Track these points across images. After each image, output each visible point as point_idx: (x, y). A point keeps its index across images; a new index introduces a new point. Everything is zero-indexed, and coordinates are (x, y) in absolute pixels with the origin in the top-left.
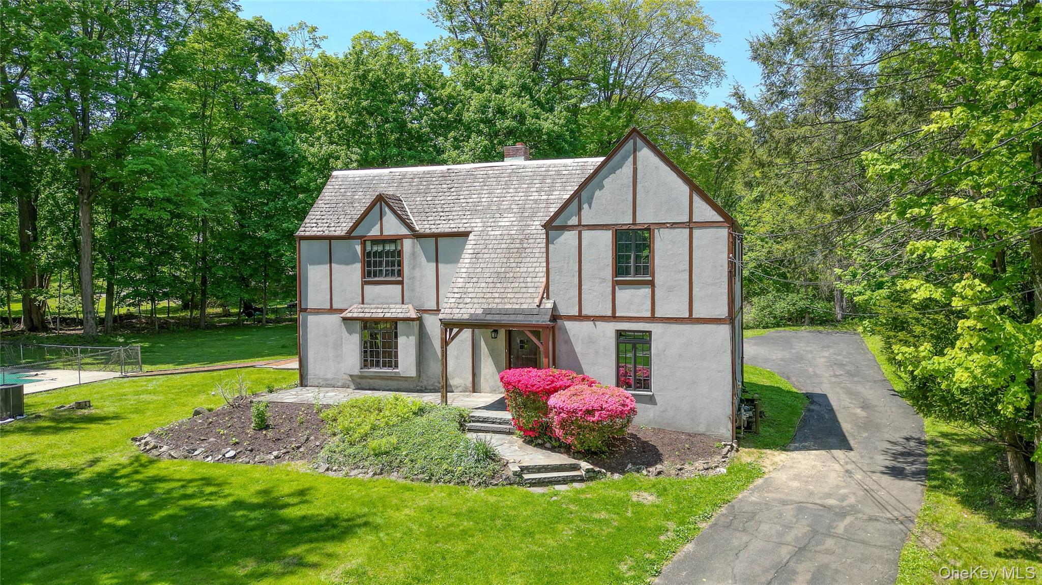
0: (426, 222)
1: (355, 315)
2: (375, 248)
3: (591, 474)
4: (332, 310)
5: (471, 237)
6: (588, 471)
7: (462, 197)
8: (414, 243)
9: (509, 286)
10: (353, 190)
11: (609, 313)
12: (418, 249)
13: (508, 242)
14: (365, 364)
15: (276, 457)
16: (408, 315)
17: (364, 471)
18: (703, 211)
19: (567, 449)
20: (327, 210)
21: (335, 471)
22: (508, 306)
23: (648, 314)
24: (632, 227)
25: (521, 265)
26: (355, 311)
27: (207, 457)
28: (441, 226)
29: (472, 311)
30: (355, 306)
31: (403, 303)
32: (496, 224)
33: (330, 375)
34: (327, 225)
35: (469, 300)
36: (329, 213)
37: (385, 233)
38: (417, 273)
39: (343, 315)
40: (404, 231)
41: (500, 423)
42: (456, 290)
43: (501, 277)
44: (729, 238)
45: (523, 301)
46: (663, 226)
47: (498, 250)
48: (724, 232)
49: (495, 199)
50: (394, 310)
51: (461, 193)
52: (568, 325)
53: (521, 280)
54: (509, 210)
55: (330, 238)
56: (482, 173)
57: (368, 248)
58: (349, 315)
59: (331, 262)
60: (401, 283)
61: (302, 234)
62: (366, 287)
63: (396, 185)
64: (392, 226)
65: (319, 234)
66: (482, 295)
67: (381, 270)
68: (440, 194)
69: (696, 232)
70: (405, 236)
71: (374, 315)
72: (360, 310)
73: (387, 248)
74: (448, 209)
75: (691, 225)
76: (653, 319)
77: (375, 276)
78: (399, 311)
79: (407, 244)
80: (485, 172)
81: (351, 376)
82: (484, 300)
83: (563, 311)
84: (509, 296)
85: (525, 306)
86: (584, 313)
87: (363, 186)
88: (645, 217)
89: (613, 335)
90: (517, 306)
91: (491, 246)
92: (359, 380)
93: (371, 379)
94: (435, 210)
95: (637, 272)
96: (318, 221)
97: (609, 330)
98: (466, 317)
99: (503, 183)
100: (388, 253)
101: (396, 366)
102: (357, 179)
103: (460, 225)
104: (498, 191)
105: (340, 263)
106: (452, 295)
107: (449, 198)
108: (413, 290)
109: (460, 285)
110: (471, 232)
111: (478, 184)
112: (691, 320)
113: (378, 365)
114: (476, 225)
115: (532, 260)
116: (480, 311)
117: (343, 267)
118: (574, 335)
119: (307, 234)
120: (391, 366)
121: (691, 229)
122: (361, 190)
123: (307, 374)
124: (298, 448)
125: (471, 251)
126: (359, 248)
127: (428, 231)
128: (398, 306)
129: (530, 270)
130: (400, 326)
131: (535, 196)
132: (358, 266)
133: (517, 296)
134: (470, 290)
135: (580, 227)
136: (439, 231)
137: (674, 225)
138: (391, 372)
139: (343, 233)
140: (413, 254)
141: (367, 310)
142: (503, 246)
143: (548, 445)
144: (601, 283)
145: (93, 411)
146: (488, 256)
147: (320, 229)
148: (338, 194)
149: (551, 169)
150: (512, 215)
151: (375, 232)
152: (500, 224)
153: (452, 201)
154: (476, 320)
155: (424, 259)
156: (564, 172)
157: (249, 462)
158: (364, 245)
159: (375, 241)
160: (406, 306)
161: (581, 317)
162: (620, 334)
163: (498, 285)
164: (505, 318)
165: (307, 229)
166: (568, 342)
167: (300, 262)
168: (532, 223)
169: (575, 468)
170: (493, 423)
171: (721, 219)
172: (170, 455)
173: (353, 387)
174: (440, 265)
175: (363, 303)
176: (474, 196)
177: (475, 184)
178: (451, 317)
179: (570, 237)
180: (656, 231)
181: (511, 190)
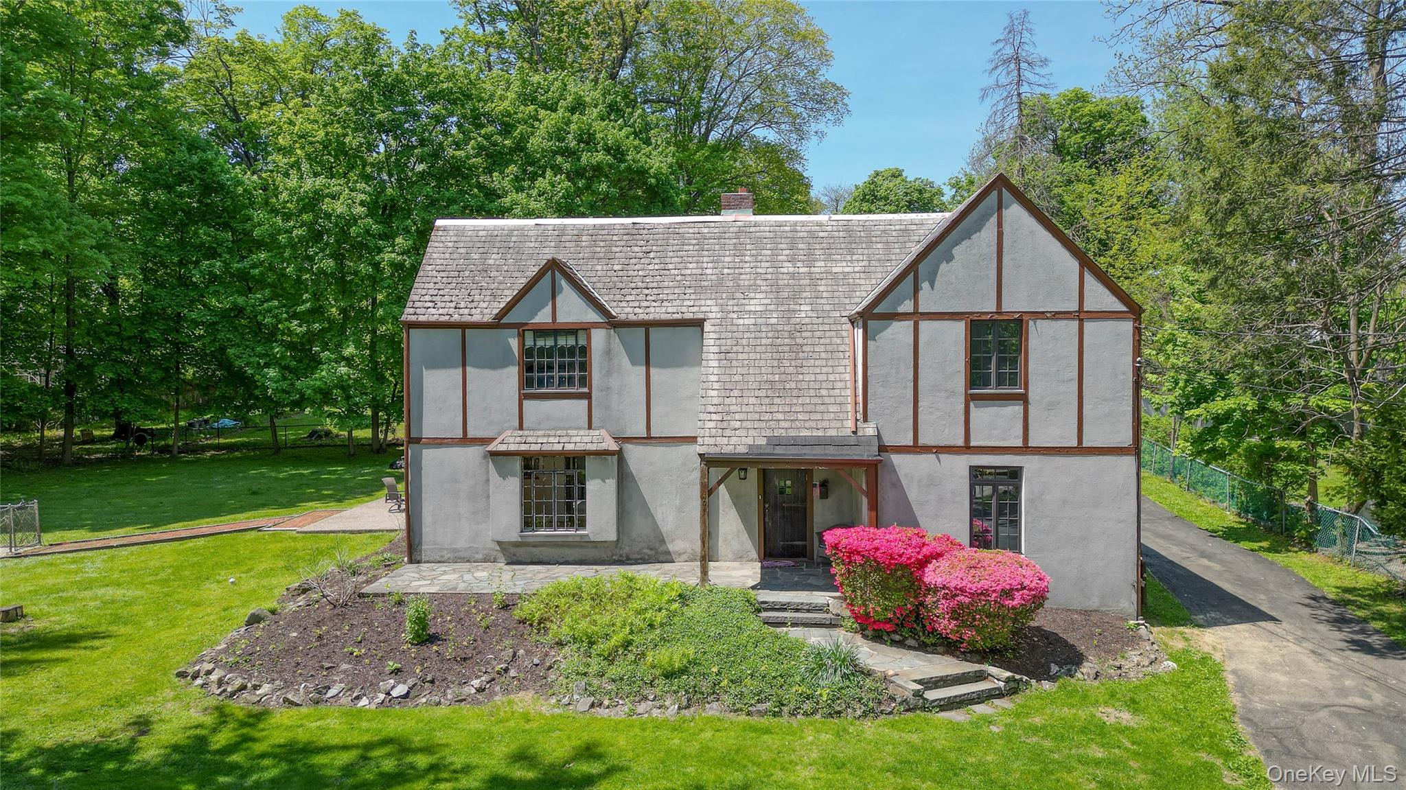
0: (624, 304)
1: (513, 448)
2: (540, 343)
3: (1012, 685)
4: (465, 440)
5: (708, 327)
6: (1008, 680)
7: (670, 266)
8: (610, 335)
9: (795, 401)
10: (481, 250)
11: (960, 442)
12: (616, 342)
13: (770, 335)
14: (527, 524)
15: (480, 690)
16: (604, 446)
17: (657, 704)
18: (1099, 297)
19: (950, 647)
20: (445, 280)
21: (608, 707)
22: (804, 433)
23: (1019, 443)
24: (996, 317)
25: (804, 370)
26: (511, 442)
27: (358, 698)
28: (652, 310)
29: (750, 441)
30: (509, 433)
31: (590, 427)
32: (741, 308)
33: (461, 544)
34: (453, 305)
35: (738, 424)
36: (450, 286)
37: (560, 319)
38: (614, 382)
39: (492, 447)
40: (593, 316)
41: (808, 611)
42: (712, 409)
43: (776, 389)
44: (1134, 335)
45: (826, 424)
46: (1040, 316)
47: (759, 348)
48: (1127, 326)
49: (726, 271)
50: (578, 439)
51: (668, 260)
52: (896, 459)
53: (812, 393)
54: (755, 287)
55: (463, 326)
56: (691, 231)
57: (529, 343)
58: (503, 448)
59: (464, 365)
60: (588, 396)
61: (413, 318)
62: (526, 403)
63: (553, 244)
64: (571, 309)
65: (443, 319)
66: (757, 416)
67: (552, 377)
68: (633, 261)
69: (1088, 326)
70: (596, 325)
71: (546, 448)
72: (518, 439)
73: (562, 342)
74: (655, 285)
75: (1081, 316)
76: (1026, 449)
77: (541, 384)
78: (586, 439)
79: (598, 339)
80: (696, 230)
81: (499, 543)
82: (763, 425)
83: (889, 440)
84: (800, 417)
85: (832, 433)
86: (922, 441)
87: (497, 245)
88: (1015, 303)
89: (966, 473)
90: (820, 433)
91: (744, 342)
92: (513, 550)
93: (535, 546)
94: (633, 285)
95: (1000, 383)
96: (434, 298)
97: (960, 465)
98: (742, 450)
99: (732, 247)
100: (562, 352)
101: (582, 524)
102: (481, 233)
103: (684, 309)
104: (727, 259)
105: (480, 366)
106: (708, 417)
107: (650, 267)
108: (608, 408)
109: (715, 401)
110: (705, 320)
111: (691, 248)
112: (1080, 450)
113: (549, 524)
114: (709, 309)
115: (817, 363)
116: (763, 442)
117: (487, 373)
118: (906, 475)
119: (421, 318)
120: (572, 526)
121: (1081, 320)
122: (495, 250)
123: (420, 543)
124: (506, 670)
125: (716, 349)
126: (514, 343)
127: (632, 317)
128: (582, 432)
129: (820, 377)
130: (590, 463)
131: (788, 268)
132: (513, 372)
133: (814, 417)
134: (733, 408)
135: (917, 316)
136: (651, 317)
137: (1057, 315)
138: (571, 535)
139: (487, 318)
140: (608, 352)
141: (530, 439)
142: (764, 341)
143: (910, 642)
144: (948, 397)
145: (38, 626)
146: (745, 356)
147: (441, 311)
148: (455, 256)
149: (799, 228)
150: (762, 296)
151: (543, 317)
152: (747, 308)
153: (657, 273)
154: (761, 454)
155: (625, 361)
156: (821, 234)
157: (439, 703)
158: (522, 336)
159: (540, 332)
160: (597, 432)
161: (916, 448)
162: (977, 474)
163: (777, 401)
164: (806, 450)
165: (418, 311)
166: (897, 484)
167: (408, 364)
168: (797, 307)
169: (980, 676)
170: (797, 610)
171: (1125, 309)
172: (286, 700)
173: (503, 559)
174: (652, 370)
175: (521, 428)
176: (691, 266)
177: (686, 248)
178: (717, 450)
179: (900, 331)
180: (1031, 323)
181: (747, 258)
